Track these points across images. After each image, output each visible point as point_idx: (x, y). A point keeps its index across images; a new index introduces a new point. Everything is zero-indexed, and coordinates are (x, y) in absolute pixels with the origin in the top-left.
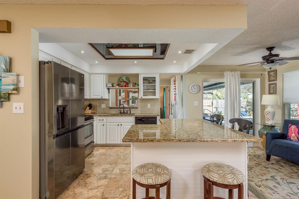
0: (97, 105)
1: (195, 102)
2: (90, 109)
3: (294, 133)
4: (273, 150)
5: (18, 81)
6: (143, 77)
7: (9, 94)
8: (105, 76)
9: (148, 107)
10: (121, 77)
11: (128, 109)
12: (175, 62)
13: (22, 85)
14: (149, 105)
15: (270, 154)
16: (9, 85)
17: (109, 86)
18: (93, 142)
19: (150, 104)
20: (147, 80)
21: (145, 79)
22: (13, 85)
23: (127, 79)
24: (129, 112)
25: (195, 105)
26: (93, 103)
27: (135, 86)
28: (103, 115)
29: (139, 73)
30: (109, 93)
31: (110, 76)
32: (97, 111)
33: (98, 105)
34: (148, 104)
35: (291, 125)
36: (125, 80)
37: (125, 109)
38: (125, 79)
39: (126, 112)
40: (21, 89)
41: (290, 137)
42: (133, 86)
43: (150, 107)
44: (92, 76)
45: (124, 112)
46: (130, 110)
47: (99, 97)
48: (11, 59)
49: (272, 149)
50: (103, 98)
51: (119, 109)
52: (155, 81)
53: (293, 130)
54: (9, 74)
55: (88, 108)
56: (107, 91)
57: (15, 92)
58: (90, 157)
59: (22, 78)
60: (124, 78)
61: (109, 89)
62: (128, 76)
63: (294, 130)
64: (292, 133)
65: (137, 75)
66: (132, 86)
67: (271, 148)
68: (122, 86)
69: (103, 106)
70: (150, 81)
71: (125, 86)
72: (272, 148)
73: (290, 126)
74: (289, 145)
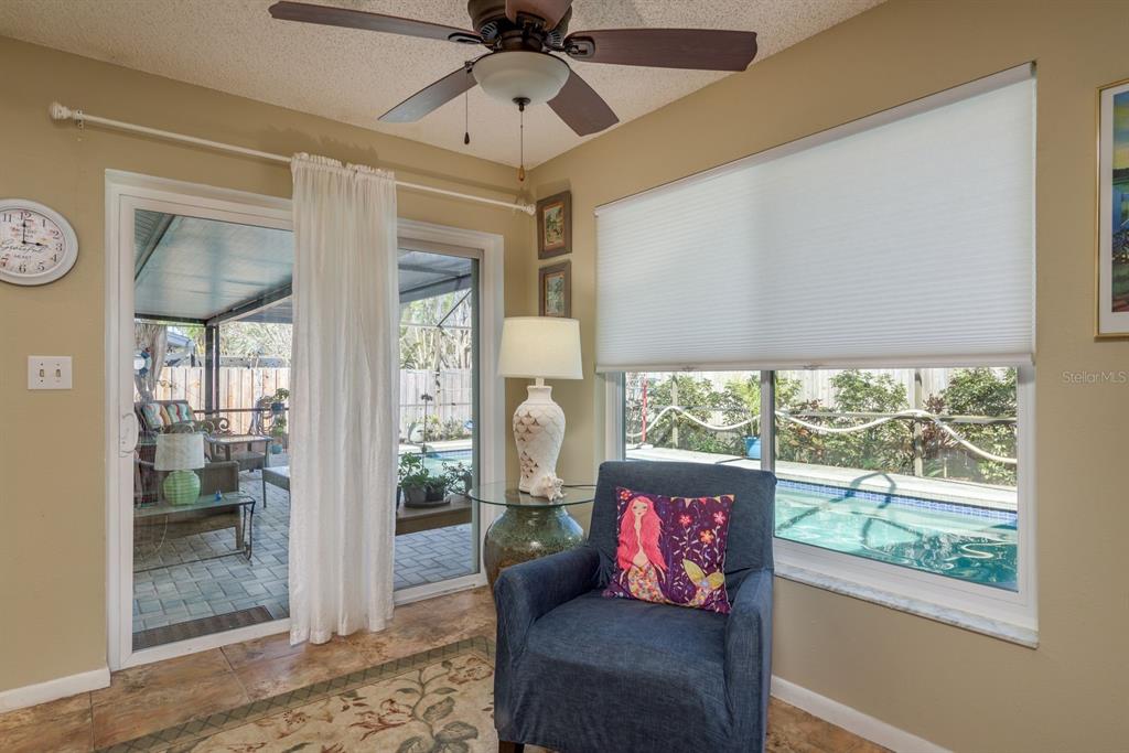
3: (645, 548)
4: (535, 704)
15: (518, 739)
35: (631, 499)
41: (626, 580)
49: (526, 705)
53: (638, 525)
63: (642, 530)
64: (634, 549)
67: (524, 688)
72: (529, 694)
73: (627, 502)
74: (621, 664)
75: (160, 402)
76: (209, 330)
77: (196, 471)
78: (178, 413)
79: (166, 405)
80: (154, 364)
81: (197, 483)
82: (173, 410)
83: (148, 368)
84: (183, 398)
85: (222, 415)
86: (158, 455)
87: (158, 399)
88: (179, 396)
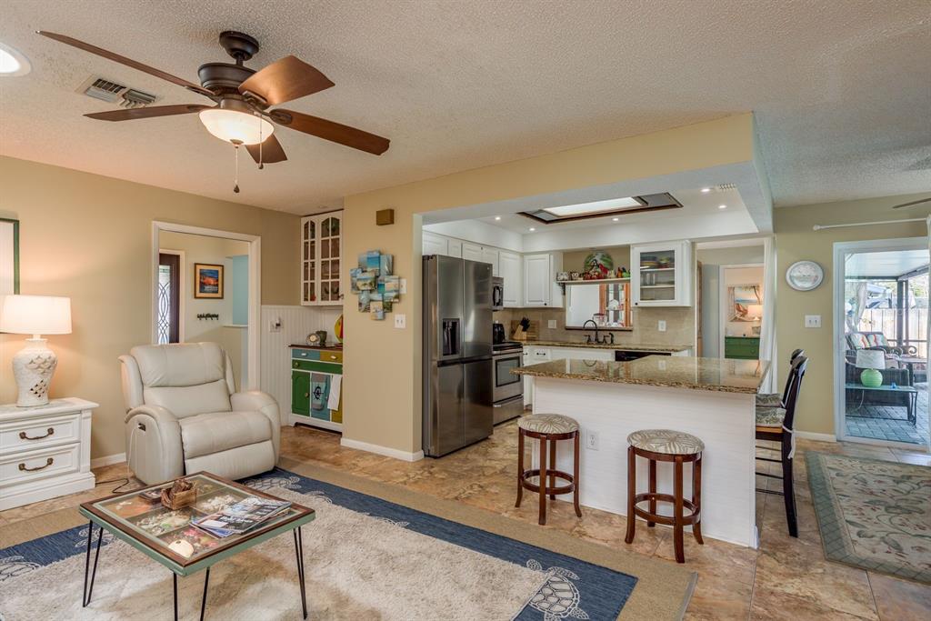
0: (538, 322)
1: (807, 317)
2: (524, 330)
5: (400, 286)
6: (642, 254)
7: (392, 303)
8: (552, 256)
9: (660, 329)
10: (591, 256)
11: (607, 333)
12: (723, 207)
13: (404, 291)
14: (662, 324)
16: (391, 292)
17: (562, 277)
18: (519, 397)
19: (664, 322)
20: (654, 259)
21: (645, 258)
22: (396, 291)
23: (604, 260)
24: (609, 341)
25: (807, 325)
26: (531, 317)
27: (622, 277)
28: (550, 343)
29: (628, 243)
30: (564, 294)
31: (568, 255)
32: (538, 335)
33: (541, 321)
34: (660, 322)
36: (600, 262)
37: (599, 332)
38: (601, 259)
39: (601, 339)
40: (403, 297)
42: (617, 277)
43: (664, 330)
44: (527, 257)
45: (597, 340)
46: (612, 336)
47: (541, 305)
48: (393, 258)
50: (548, 306)
51: (586, 333)
52: (672, 260)
54: (391, 277)
55: (521, 327)
56: (558, 289)
57: (397, 300)
58: (511, 424)
59: (404, 282)
60: (598, 258)
61: (563, 286)
62: (607, 253)
65: (625, 250)
66: (613, 275)
68: (591, 278)
69: (552, 324)
70: (659, 262)
71: (599, 277)
75: (862, 333)
76: (900, 284)
77: (880, 371)
78: (875, 341)
79: (867, 335)
80: (858, 308)
81: (880, 377)
82: (872, 338)
83: (854, 310)
84: (880, 331)
85: (911, 344)
86: (857, 360)
87: (862, 331)
88: (877, 329)
